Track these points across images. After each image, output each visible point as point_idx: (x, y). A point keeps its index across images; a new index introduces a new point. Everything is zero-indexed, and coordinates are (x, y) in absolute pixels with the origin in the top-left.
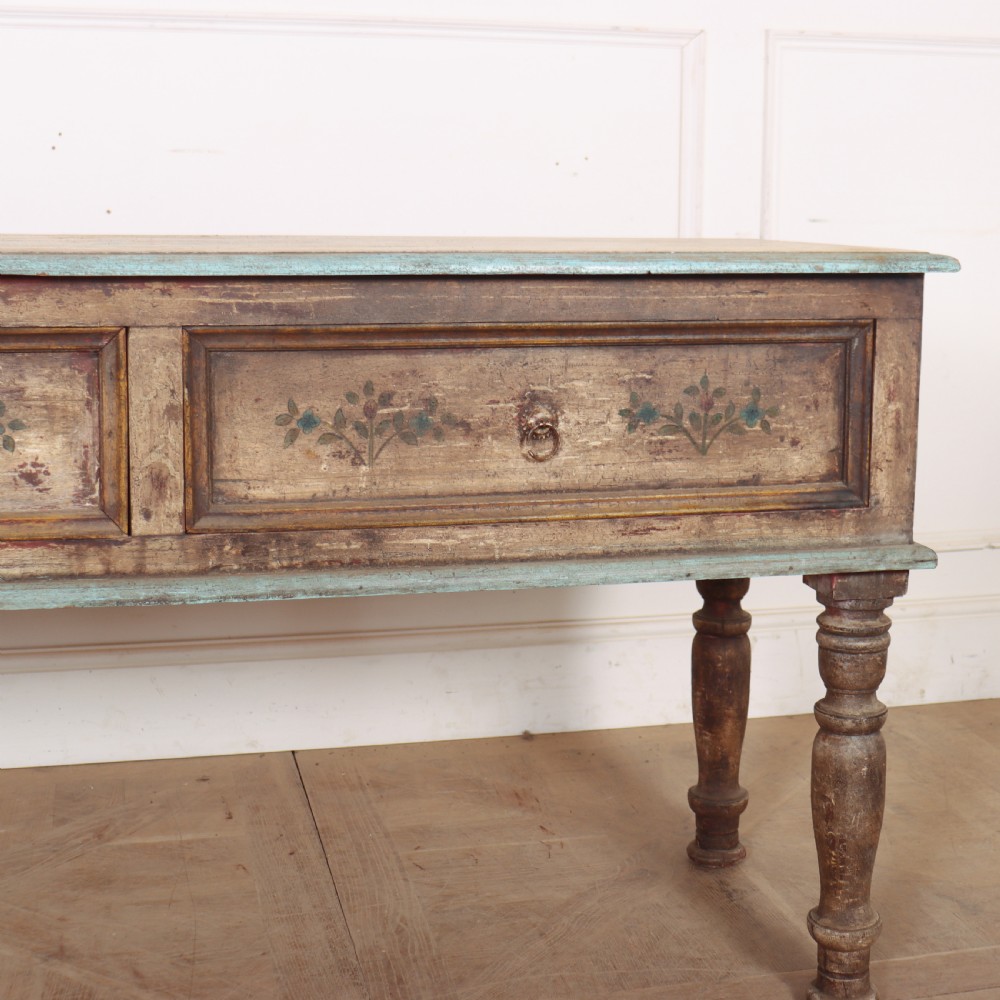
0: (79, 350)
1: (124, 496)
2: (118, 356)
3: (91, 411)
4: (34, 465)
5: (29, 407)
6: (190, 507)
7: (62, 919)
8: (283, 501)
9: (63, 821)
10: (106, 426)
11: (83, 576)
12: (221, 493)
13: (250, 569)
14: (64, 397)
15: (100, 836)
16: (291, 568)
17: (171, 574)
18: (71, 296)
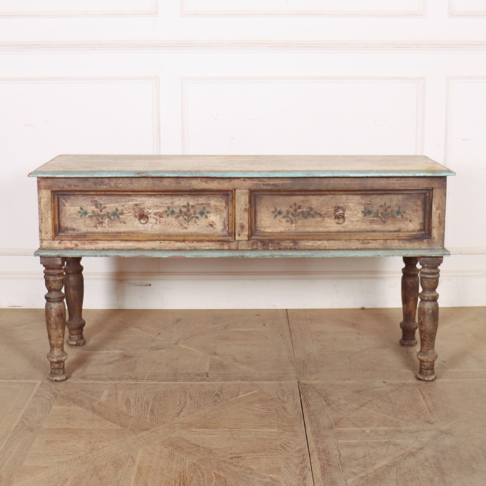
0: (223, 195)
1: (234, 230)
2: (233, 196)
3: (226, 209)
4: (212, 222)
5: (211, 208)
6: (250, 233)
7: (215, 346)
8: (273, 233)
9: (215, 324)
10: (230, 213)
11: (223, 250)
12: (258, 230)
13: (265, 249)
14: (220, 206)
15: (226, 328)
16: (275, 250)
17: (245, 250)
18: (222, 181)
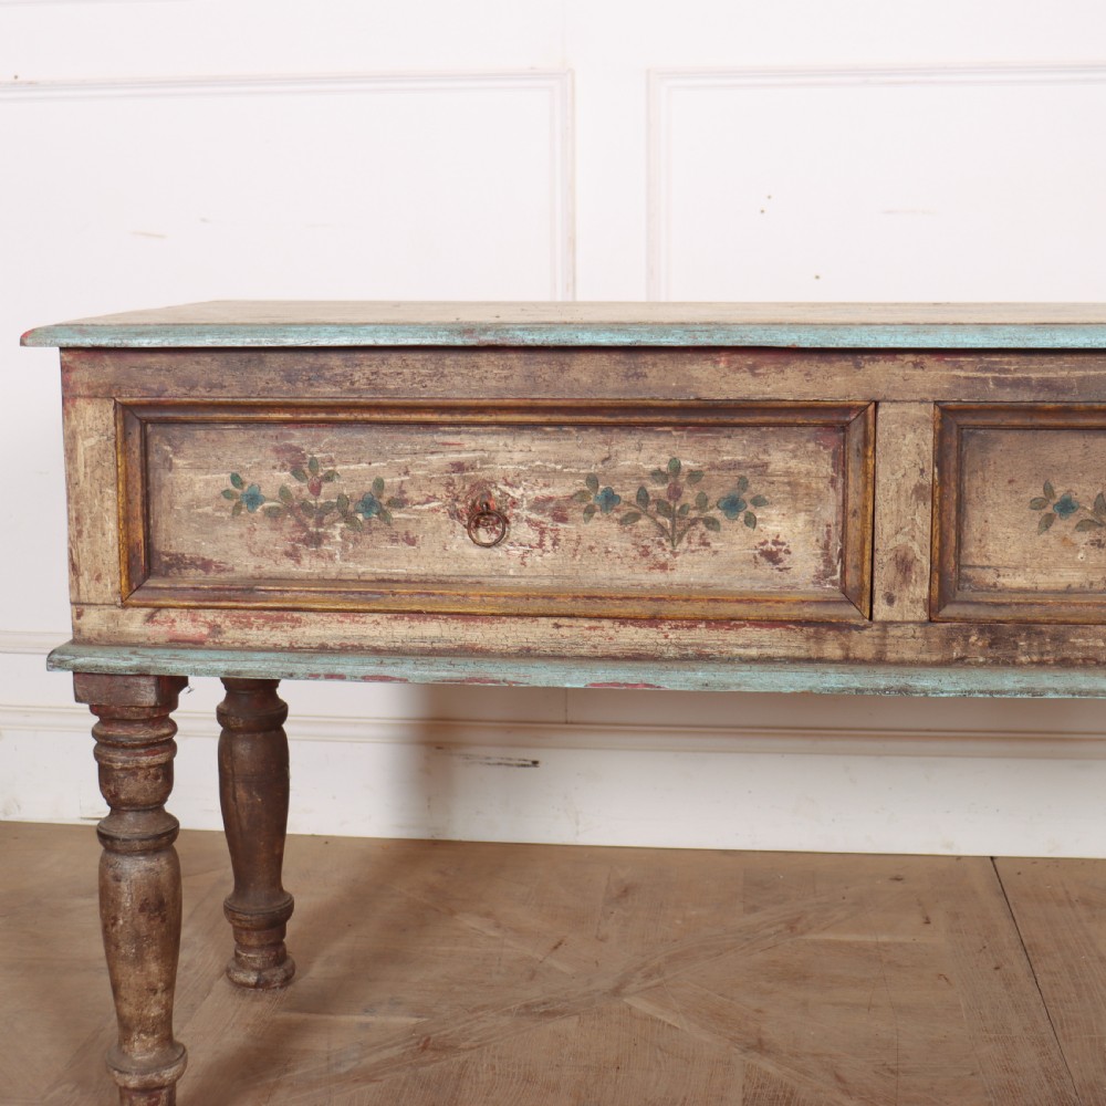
0: (826, 425)
1: (867, 578)
2: (865, 432)
3: (834, 487)
4: (775, 543)
5: (773, 483)
6: (935, 593)
7: (759, 1011)
8: (1035, 591)
9: (754, 909)
10: (851, 505)
11: (821, 660)
12: (968, 580)
13: (996, 663)
14: (808, 474)
15: (792, 928)
16: (1041, 663)
17: (912, 663)
18: (820, 368)
